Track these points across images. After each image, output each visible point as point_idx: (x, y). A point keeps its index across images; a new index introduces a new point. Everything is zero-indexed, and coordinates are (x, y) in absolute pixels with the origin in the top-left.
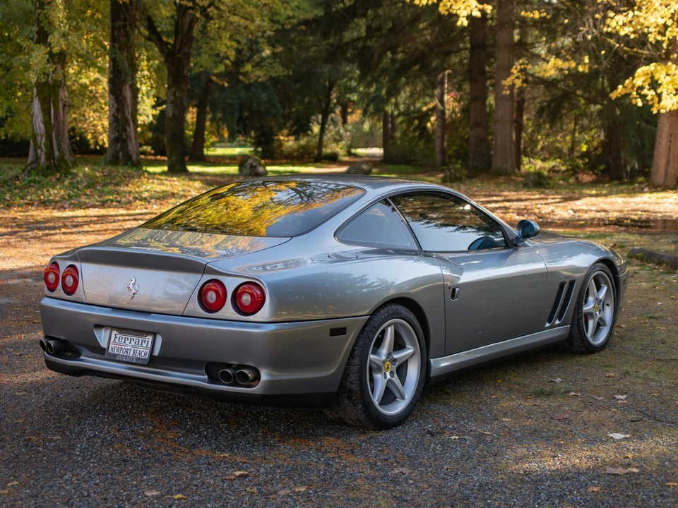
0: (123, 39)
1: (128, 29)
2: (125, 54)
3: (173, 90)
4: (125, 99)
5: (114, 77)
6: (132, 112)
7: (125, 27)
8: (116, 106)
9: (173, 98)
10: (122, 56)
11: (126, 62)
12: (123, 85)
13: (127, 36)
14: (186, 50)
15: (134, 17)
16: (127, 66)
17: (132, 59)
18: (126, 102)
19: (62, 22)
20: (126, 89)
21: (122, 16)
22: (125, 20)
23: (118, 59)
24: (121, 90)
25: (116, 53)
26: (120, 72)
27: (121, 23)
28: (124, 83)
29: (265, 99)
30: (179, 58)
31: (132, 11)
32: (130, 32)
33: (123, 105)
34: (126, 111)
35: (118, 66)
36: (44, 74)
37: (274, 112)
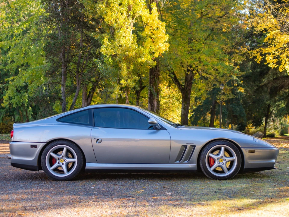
0: (154, 82)
1: (155, 78)
2: (154, 88)
3: (184, 103)
4: (154, 105)
5: (150, 96)
6: (157, 110)
7: (154, 78)
8: (151, 107)
9: (184, 107)
10: (153, 89)
11: (155, 91)
12: (153, 100)
13: (155, 81)
14: (189, 88)
15: (158, 74)
16: (155, 92)
17: (157, 90)
18: (155, 106)
19: (125, 76)
20: (154, 101)
21: (153, 74)
22: (154, 75)
23: (151, 90)
24: (152, 101)
25: (150, 88)
26: (152, 95)
27: (153, 76)
28: (154, 99)
29: (239, 110)
30: (186, 91)
31: (157, 72)
32: (156, 80)
33: (153, 107)
34: (155, 109)
35: (152, 92)
36: (119, 94)
37: (243, 116)
